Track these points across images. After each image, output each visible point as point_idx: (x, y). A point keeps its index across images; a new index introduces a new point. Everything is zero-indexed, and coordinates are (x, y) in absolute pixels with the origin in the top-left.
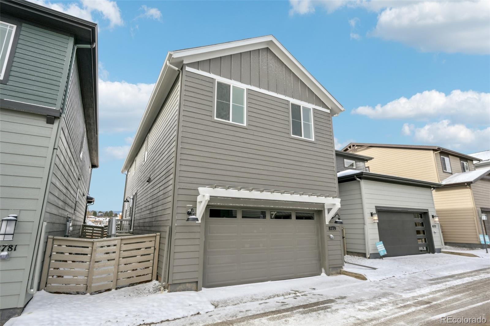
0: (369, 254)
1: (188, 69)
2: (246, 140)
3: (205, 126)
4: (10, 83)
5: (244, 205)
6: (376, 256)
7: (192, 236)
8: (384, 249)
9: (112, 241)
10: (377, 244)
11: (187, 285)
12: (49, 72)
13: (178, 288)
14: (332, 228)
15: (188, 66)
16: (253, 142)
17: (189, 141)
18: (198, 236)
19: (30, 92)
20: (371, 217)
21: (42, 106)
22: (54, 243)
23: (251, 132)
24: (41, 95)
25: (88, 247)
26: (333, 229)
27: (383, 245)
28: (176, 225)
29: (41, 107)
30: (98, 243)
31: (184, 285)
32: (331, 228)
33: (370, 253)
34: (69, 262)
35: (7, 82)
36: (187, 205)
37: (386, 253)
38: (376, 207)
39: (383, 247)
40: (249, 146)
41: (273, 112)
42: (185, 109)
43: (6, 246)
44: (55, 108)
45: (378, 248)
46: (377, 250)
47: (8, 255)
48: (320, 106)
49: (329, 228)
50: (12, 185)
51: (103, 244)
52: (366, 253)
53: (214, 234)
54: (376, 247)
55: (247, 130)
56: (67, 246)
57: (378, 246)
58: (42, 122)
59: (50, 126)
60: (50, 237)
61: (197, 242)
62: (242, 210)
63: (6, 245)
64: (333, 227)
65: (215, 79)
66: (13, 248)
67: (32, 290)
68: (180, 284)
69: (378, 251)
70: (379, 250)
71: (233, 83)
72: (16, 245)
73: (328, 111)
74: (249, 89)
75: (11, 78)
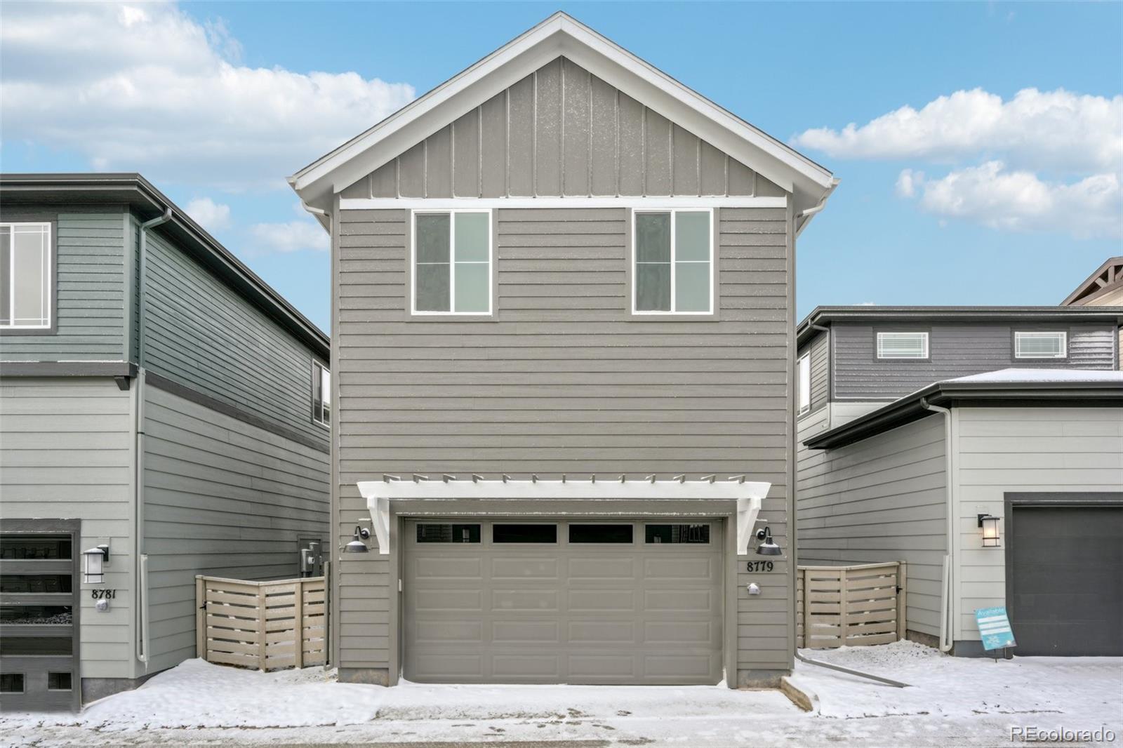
0: (951, 643)
1: (345, 204)
2: (493, 354)
3: (390, 338)
4: (62, 331)
5: (487, 512)
6: (973, 649)
7: (373, 580)
8: (1009, 629)
9: (287, 586)
10: (980, 613)
11: (371, 672)
12: (105, 296)
13: (354, 677)
14: (760, 566)
15: (343, 197)
16: (512, 353)
17: (357, 379)
18: (384, 580)
19: (86, 340)
20: (979, 530)
21: (105, 361)
22: (207, 587)
23: (508, 329)
24: (101, 342)
25: (254, 595)
26: (763, 569)
27: (1005, 617)
28: (340, 559)
29: (104, 363)
30: (266, 588)
31: (364, 672)
32: (754, 567)
33: (957, 638)
34: (231, 618)
35: (57, 330)
36: (360, 520)
37: (1010, 642)
38: (1007, 495)
39: (1007, 623)
40: (502, 366)
41: (575, 257)
42: (343, 307)
43: (104, 591)
44: (121, 361)
45: (981, 627)
46: (978, 631)
47: (107, 604)
48: (748, 193)
49: (750, 565)
50: (95, 500)
51: (274, 591)
52: (939, 638)
53: (429, 578)
54: (976, 624)
55: (496, 324)
56: (224, 592)
57: (980, 621)
58: (113, 389)
59: (125, 393)
60: (198, 576)
61: (384, 593)
62: (493, 523)
63: (103, 589)
64: (764, 562)
65: (409, 210)
66: (112, 594)
67: (142, 656)
68: (357, 669)
69: (980, 634)
70: (983, 633)
71: (455, 205)
72: (114, 590)
73: (782, 202)
74: (499, 209)
75: (62, 322)
